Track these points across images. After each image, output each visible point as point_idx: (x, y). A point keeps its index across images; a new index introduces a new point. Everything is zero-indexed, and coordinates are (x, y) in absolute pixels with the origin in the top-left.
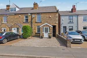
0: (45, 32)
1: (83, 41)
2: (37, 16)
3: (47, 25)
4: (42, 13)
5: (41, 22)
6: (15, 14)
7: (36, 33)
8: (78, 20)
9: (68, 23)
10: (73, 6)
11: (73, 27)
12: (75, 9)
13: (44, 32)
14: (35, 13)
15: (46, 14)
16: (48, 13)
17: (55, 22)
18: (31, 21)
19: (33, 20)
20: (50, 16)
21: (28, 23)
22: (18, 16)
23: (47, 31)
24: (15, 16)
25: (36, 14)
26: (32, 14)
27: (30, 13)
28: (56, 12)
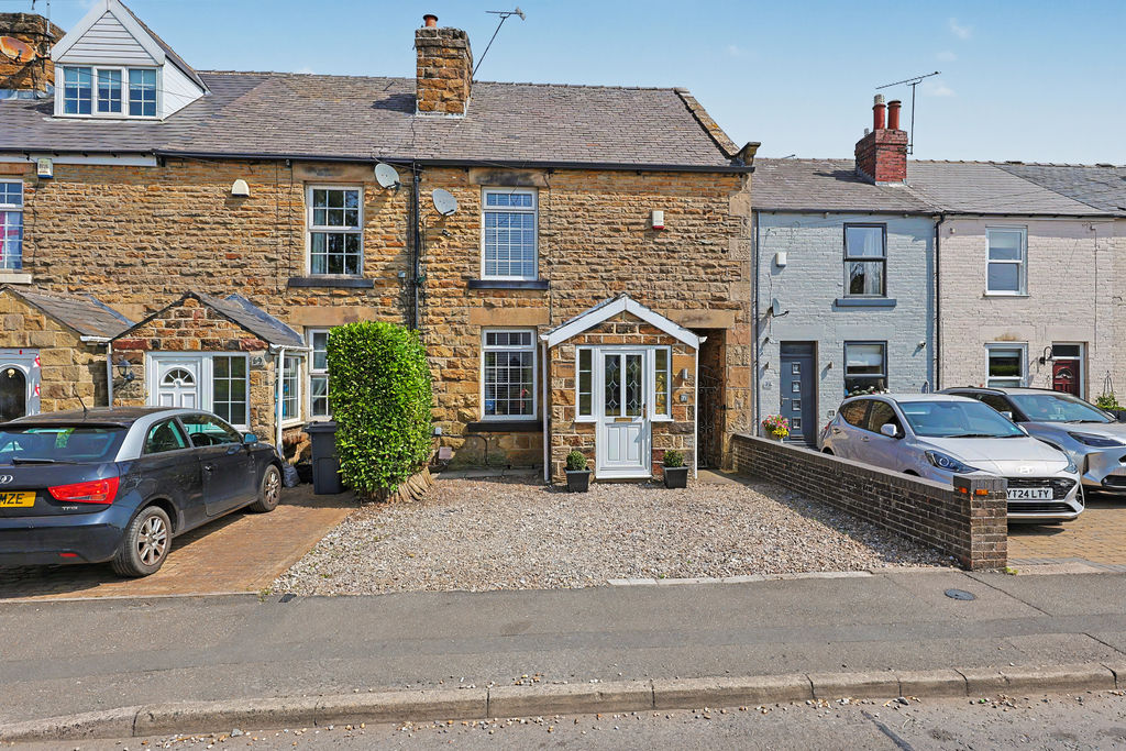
0: (612, 406)
1: (1074, 504)
2: (483, 200)
3: (629, 323)
4: (549, 168)
5: (543, 285)
6: (164, 159)
7: (474, 428)
8: (934, 275)
9: (837, 304)
10: (878, 109)
11: (882, 347)
12: (902, 149)
13: (598, 415)
14: (465, 166)
15: (602, 178)
16: (632, 180)
17: (715, 289)
18: (413, 270)
19: (432, 253)
20: (659, 219)
21: (368, 285)
22: (215, 190)
23: (634, 394)
24: (166, 180)
25: (472, 176)
26: (412, 169)
27: (399, 165)
28: (721, 172)
